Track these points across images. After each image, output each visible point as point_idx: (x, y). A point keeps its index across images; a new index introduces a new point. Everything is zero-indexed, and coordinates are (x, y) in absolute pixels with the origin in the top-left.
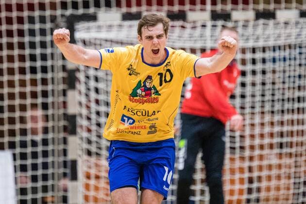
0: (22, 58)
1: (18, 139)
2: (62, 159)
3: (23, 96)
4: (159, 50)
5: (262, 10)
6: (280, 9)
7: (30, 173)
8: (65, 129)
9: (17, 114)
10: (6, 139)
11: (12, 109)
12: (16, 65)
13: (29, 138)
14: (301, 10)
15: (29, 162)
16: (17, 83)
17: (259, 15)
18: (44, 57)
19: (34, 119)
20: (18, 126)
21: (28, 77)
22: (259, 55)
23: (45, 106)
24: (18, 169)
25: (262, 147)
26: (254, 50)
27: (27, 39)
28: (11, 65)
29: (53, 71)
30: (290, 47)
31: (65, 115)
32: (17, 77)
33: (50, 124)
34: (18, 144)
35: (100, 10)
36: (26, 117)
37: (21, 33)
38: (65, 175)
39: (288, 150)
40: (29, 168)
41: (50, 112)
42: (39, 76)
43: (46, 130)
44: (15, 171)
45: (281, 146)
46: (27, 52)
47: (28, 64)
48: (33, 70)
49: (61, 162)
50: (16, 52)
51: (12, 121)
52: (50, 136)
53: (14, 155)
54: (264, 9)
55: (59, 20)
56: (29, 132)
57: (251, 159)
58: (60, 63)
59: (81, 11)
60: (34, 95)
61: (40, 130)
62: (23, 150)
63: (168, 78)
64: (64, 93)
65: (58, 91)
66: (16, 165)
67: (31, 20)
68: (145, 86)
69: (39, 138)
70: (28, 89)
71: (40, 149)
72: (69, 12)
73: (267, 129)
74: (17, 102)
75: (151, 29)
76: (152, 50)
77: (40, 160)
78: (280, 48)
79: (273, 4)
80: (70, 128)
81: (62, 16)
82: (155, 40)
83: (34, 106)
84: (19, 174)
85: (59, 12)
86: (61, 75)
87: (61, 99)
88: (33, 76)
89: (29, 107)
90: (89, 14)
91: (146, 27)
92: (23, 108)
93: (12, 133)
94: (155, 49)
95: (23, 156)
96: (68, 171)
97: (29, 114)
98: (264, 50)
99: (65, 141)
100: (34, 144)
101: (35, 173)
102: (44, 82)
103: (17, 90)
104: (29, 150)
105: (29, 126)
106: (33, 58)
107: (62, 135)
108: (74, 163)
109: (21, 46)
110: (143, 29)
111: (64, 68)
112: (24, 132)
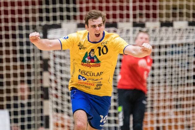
0: (15, 52)
1: (12, 102)
2: (40, 115)
3: (15, 75)
4: (99, 34)
5: (165, 21)
6: (176, 20)
7: (20, 124)
8: (42, 96)
9: (12, 87)
10: (5, 103)
11: (8, 83)
12: (11, 56)
13: (19, 102)
14: (189, 22)
15: (19, 117)
16: (12, 68)
17: (163, 24)
18: (28, 51)
19: (22, 90)
20: (12, 95)
21: (19, 64)
22: (163, 50)
23: (29, 82)
24: (13, 121)
25: (164, 107)
26: (160, 47)
27: (18, 40)
28: (8, 56)
29: (34, 59)
30: (182, 45)
31: (42, 87)
32: (12, 64)
33: (32, 93)
34: (12, 106)
35: (63, 22)
36: (17, 89)
37: (14, 36)
38: (42, 125)
39: (181, 109)
40: (19, 120)
41: (32, 85)
42: (25, 63)
43: (30, 97)
44: (11, 123)
45: (177, 107)
46: (18, 48)
47: (18, 56)
48: (22, 59)
49: (39, 117)
50: (11, 48)
51: (8, 91)
52: (32, 100)
53: (10, 113)
54: (166, 21)
55: (38, 28)
56: (19, 98)
57: (158, 115)
58: (38, 55)
59: (51, 22)
60: (22, 75)
61: (26, 97)
62: (16, 110)
63: (105, 51)
64: (41, 74)
65: (37, 72)
66: (11, 119)
67: (21, 28)
68: (90, 55)
69: (25, 102)
70: (19, 71)
71: (26, 109)
72: (44, 23)
73: (168, 96)
74: (12, 79)
75: (94, 20)
76: (95, 34)
77: (26, 116)
78: (176, 45)
79: (172, 17)
80: (45, 95)
81: (40, 25)
82: (98, 28)
83: (22, 82)
84: (13, 124)
85: (38, 23)
86: (39, 62)
87: (39, 77)
88: (22, 63)
89: (19, 83)
90: (56, 24)
91: (91, 19)
92: (15, 83)
93: (9, 99)
94: (97, 34)
95: (16, 113)
96: (44, 122)
97: (19, 87)
98: (166, 47)
99: (42, 104)
100: (22, 105)
101: (23, 124)
102: (29, 67)
103: (12, 72)
104: (19, 109)
105: (19, 94)
106: (22, 52)
107: (40, 100)
108: (47, 118)
109: (14, 44)
110: (89, 21)
111: (41, 58)
112: (16, 98)
